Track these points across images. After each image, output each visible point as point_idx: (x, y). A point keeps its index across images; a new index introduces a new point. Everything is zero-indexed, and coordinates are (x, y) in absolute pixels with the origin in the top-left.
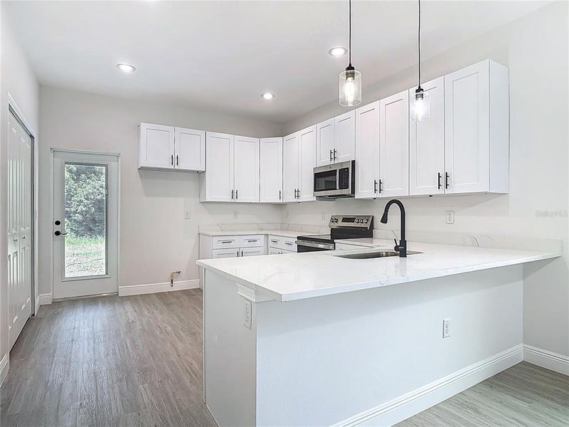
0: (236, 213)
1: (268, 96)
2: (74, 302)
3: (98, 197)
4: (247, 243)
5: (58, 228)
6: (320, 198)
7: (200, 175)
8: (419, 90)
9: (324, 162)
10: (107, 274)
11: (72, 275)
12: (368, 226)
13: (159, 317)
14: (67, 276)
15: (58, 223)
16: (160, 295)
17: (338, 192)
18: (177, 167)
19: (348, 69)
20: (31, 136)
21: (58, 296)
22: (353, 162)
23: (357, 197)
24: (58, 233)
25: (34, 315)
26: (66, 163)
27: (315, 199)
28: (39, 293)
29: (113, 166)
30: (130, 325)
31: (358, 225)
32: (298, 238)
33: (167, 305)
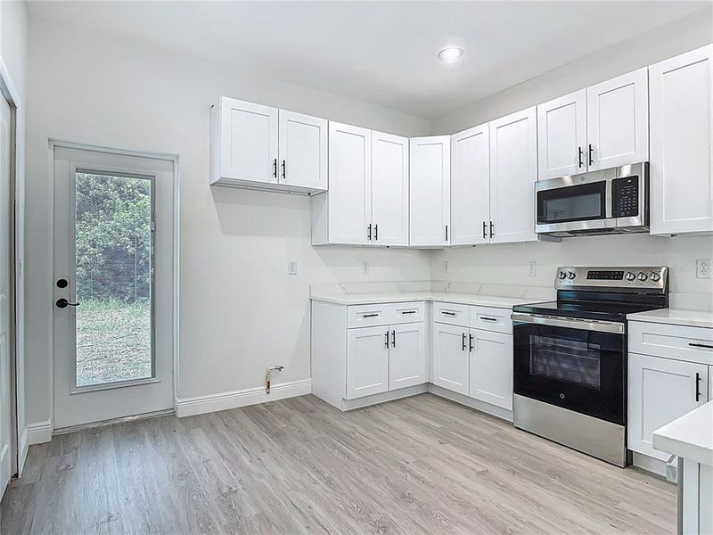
0: (366, 264)
1: (451, 54)
2: (94, 434)
3: (110, 243)
4: (400, 316)
5: (62, 293)
6: (543, 236)
7: (313, 198)
9: (559, 170)
10: (154, 376)
11: (91, 381)
13: (280, 473)
15: (62, 284)
16: (251, 411)
17: (610, 223)
18: (282, 181)
20: (12, 105)
21: (65, 423)
22: (647, 164)
24: (62, 303)
25: (16, 475)
26: (78, 170)
27: (535, 237)
28: (27, 422)
29: (164, 177)
32: (515, 309)
33: (277, 435)
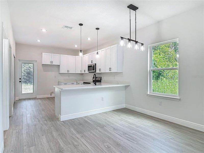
0: (69, 76)
1: (76, 46)
4: (71, 84)
5: (20, 80)
6: (89, 72)
7: (59, 66)
8: (97, 53)
9: (90, 63)
10: (33, 92)
11: (24, 93)
12: (100, 79)
13: (47, 102)
14: (23, 93)
15: (20, 79)
16: (48, 98)
17: (93, 71)
18: (52, 64)
19: (80, 51)
20: (15, 57)
21: (20, 98)
22: (96, 64)
23: (96, 72)
24: (20, 82)
25: (15, 102)
27: (88, 72)
28: (16, 97)
29: (35, 63)
30: (40, 104)
31: (98, 79)
32: (84, 82)
33: (49, 100)
